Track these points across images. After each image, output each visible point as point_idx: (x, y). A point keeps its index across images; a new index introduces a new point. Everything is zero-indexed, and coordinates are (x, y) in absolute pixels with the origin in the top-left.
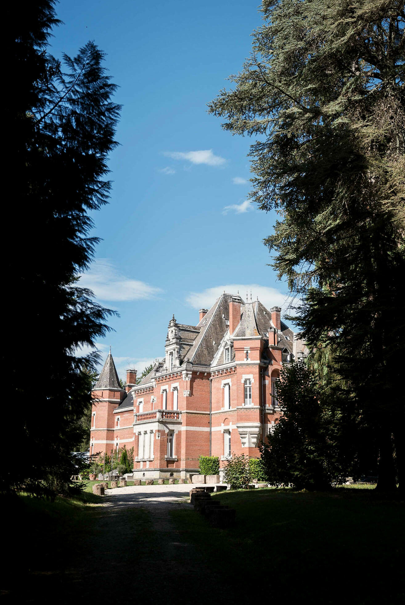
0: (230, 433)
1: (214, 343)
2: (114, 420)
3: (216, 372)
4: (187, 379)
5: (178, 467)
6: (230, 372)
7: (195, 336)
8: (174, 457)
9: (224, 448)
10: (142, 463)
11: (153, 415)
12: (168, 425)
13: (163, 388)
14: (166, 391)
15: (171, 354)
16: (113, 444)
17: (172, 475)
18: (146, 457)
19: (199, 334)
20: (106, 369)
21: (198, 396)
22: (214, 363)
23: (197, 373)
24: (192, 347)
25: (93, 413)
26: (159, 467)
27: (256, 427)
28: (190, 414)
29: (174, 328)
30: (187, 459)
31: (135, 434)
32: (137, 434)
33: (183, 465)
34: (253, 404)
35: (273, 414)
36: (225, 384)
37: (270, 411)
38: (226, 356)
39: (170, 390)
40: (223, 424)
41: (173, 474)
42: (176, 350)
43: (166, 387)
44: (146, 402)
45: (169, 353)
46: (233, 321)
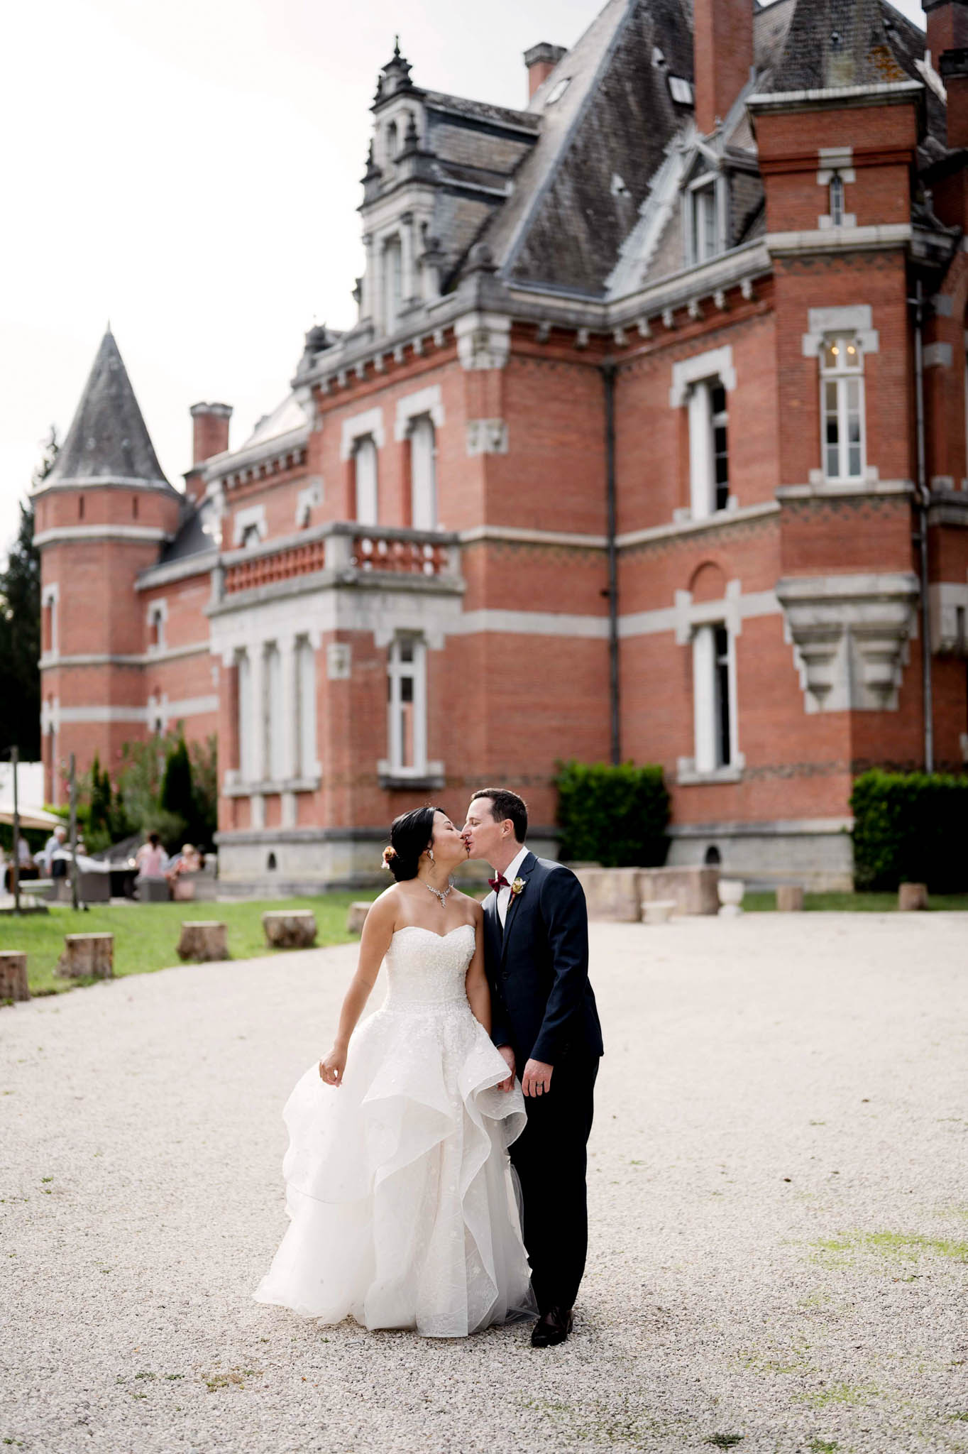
0: (726, 639)
1: (618, 184)
2: (142, 621)
3: (642, 322)
4: (484, 360)
6: (727, 311)
7: (517, 156)
8: (425, 766)
9: (691, 720)
10: (257, 804)
11: (304, 557)
13: (354, 426)
14: (373, 443)
16: (142, 725)
18: (282, 772)
19: (538, 146)
21: (546, 452)
22: (627, 279)
23: (538, 325)
24: (505, 210)
26: (347, 820)
27: (895, 598)
28: (506, 546)
29: (401, 106)
31: (220, 660)
32: (228, 663)
34: (871, 473)
36: (692, 386)
38: (694, 232)
39: (390, 432)
40: (683, 597)
42: (418, 218)
43: (371, 420)
44: (277, 525)
45: (379, 243)
46: (717, 70)
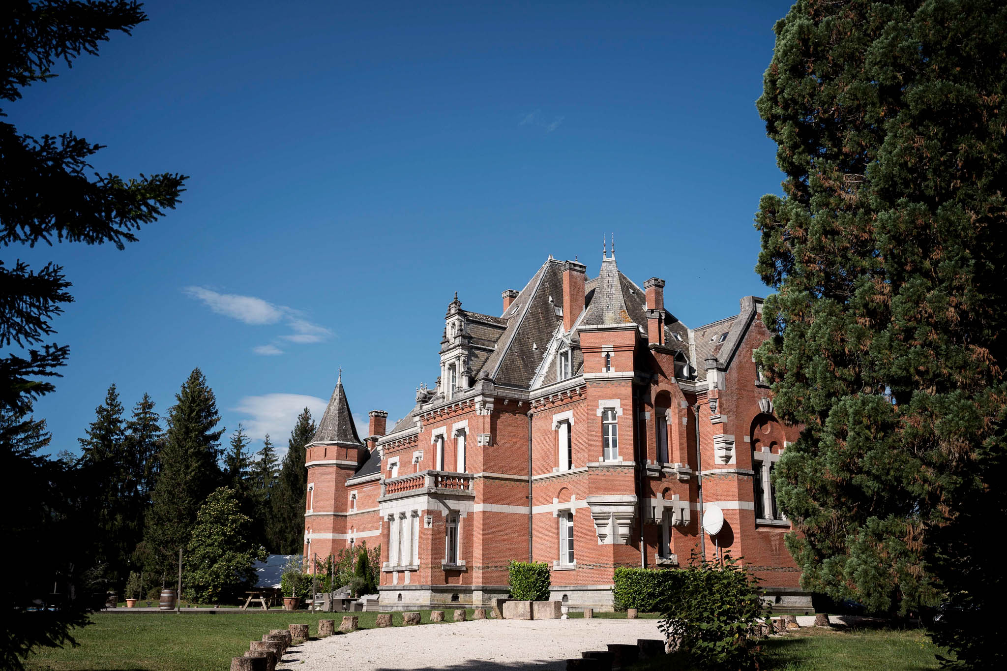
0: (570, 517)
1: (535, 346)
2: (347, 498)
3: (542, 399)
4: (484, 412)
5: (467, 583)
6: (571, 398)
7: (498, 336)
8: (460, 562)
9: (559, 546)
10: (395, 574)
11: (417, 482)
12: (447, 501)
13: (436, 432)
14: (443, 438)
15: (452, 367)
16: (345, 541)
17: (455, 598)
18: (405, 563)
19: (506, 332)
20: (332, 408)
21: (506, 445)
22: (537, 383)
23: (504, 400)
24: (493, 355)
25: (309, 485)
26: (429, 583)
27: (629, 504)
28: (491, 480)
29: (457, 317)
30: (485, 567)
31: (382, 518)
32: (386, 520)
33: (477, 578)
34: (620, 458)
35: (659, 479)
36: (560, 422)
37: (653, 473)
38: (561, 367)
39: (449, 436)
40: (556, 500)
41: (458, 597)
42: (462, 358)
43: (442, 430)
44: (404, 464)
45: (447, 366)
46: (571, 306)
